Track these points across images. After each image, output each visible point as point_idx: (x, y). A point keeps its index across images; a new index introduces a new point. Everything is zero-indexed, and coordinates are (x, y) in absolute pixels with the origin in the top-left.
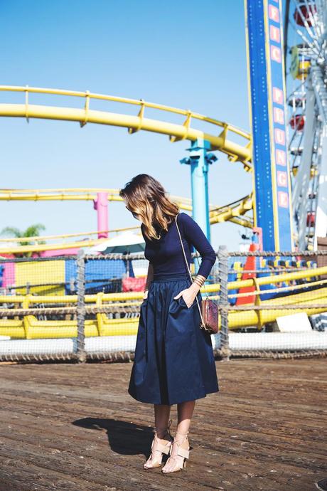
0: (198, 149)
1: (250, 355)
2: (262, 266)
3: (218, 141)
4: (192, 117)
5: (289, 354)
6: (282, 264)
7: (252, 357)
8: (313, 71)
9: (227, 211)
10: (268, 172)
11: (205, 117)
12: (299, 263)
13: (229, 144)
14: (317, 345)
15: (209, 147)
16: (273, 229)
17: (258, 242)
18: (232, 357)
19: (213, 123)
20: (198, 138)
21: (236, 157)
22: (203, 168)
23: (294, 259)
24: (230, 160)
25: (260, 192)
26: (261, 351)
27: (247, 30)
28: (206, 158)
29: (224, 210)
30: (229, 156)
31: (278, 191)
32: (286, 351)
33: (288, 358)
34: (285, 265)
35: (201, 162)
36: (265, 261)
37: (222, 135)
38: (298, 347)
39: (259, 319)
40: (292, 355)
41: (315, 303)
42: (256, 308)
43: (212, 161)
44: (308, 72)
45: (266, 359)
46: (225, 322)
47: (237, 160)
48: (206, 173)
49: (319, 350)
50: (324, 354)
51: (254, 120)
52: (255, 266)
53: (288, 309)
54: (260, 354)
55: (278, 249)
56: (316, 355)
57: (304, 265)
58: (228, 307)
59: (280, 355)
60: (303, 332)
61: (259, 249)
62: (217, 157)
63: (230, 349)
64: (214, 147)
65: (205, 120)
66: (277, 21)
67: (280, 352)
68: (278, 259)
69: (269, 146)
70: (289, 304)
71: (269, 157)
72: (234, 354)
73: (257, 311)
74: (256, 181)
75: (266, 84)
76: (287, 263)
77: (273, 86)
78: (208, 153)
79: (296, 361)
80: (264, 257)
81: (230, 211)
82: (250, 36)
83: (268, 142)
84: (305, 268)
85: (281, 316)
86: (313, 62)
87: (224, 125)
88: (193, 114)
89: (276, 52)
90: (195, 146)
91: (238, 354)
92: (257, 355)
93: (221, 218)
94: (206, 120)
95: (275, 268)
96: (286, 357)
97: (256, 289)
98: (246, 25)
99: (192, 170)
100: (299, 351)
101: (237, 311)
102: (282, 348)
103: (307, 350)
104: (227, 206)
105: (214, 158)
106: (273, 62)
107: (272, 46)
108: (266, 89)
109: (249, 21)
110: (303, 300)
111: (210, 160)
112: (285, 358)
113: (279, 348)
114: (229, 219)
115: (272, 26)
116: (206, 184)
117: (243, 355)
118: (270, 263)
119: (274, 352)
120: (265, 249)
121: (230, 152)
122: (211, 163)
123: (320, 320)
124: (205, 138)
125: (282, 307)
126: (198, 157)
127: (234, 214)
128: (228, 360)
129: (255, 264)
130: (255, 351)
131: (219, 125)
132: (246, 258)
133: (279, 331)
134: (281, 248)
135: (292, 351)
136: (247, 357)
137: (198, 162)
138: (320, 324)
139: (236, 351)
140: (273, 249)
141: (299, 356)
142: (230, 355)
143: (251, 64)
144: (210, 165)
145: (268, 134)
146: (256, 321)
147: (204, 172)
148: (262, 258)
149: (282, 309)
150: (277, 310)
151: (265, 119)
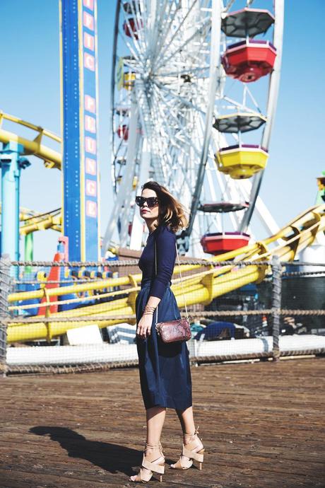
0: (10, 152)
1: (28, 370)
2: (66, 277)
3: (33, 146)
4: (4, 118)
5: (71, 368)
6: (87, 274)
7: (31, 372)
8: (138, 84)
9: (48, 219)
10: (77, 181)
11: (20, 119)
12: (105, 274)
13: (44, 149)
14: (100, 358)
15: (22, 151)
16: (79, 239)
17: (64, 252)
18: (9, 373)
19: (29, 127)
20: (11, 141)
21: (52, 164)
22: (14, 172)
23: (100, 270)
24: (47, 166)
25: (69, 200)
26: (41, 366)
27: (61, 34)
28: (18, 162)
29: (45, 217)
30: (45, 162)
31: (86, 200)
32: (67, 366)
33: (69, 373)
34: (89, 276)
35: (13, 166)
36: (69, 270)
37: (38, 140)
38: (80, 361)
39: (48, 332)
40: (73, 369)
41: (108, 315)
42: (46, 320)
43: (25, 165)
44: (133, 84)
45: (46, 375)
46: (3, 336)
47: (53, 167)
48: (17, 177)
49: (102, 363)
50: (106, 367)
51: (65, 127)
52: (59, 276)
53: (71, 321)
54: (40, 369)
55: (84, 259)
56: (98, 369)
57: (110, 276)
58: (8, 319)
59: (61, 370)
60: (92, 345)
61: (64, 259)
62: (30, 162)
63: (7, 365)
64: (28, 151)
65: (19, 123)
66: (92, 29)
67: (61, 366)
68: (84, 269)
69: (79, 154)
70: (80, 317)
71: (79, 165)
72: (11, 370)
73: (47, 324)
74: (65, 189)
75: (78, 91)
76: (93, 274)
77: (85, 93)
78: (20, 157)
79: (77, 375)
80: (69, 267)
81: (50, 218)
82: (64, 41)
83: (78, 150)
84: (99, 279)
85: (72, 328)
86: (138, 76)
87: (40, 130)
88: (6, 115)
89: (90, 60)
90: (7, 149)
91: (15, 370)
92: (36, 369)
93: (41, 226)
94: (21, 123)
95: (79, 279)
96: (67, 371)
97: (46, 301)
98: (60, 29)
99: (3, 174)
100: (80, 365)
101: (24, 323)
102: (64, 362)
103: (88, 364)
104: (49, 213)
105: (27, 163)
106: (85, 69)
107: (85, 53)
108: (78, 96)
109: (64, 26)
110: (94, 311)
111: (23, 164)
112: (65, 373)
113: (61, 362)
114: (49, 226)
115: (85, 34)
116: (18, 189)
117: (21, 370)
118: (74, 274)
119: (55, 366)
120: (71, 259)
121: (46, 159)
122: (24, 168)
123: (116, 332)
124: (19, 141)
125: (65, 320)
126: (9, 161)
127: (54, 223)
128: (5, 376)
129: (59, 274)
130: (34, 366)
131: (33, 129)
132: (50, 268)
133: (68, 344)
134: (87, 258)
135: (74, 365)
136: (25, 372)
137: (9, 166)
138: (116, 336)
139: (14, 366)
140: (79, 259)
141: (80, 370)
142: (7, 371)
143: (64, 69)
144: (22, 169)
145: (79, 142)
146: (45, 334)
147: (15, 177)
148: (67, 268)
149: (65, 322)
150: (60, 323)
151: (76, 127)
